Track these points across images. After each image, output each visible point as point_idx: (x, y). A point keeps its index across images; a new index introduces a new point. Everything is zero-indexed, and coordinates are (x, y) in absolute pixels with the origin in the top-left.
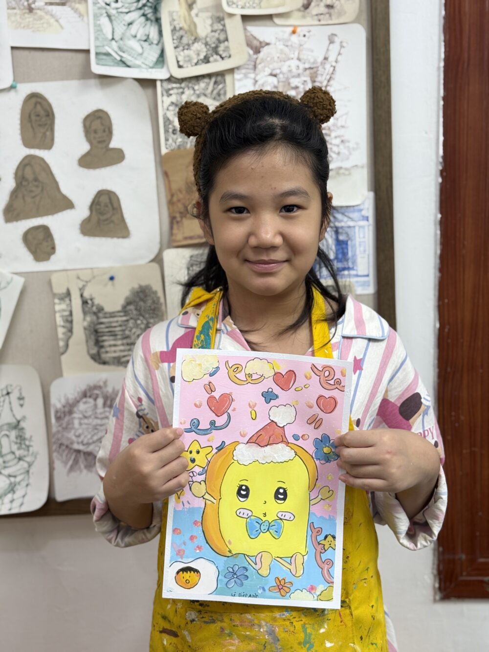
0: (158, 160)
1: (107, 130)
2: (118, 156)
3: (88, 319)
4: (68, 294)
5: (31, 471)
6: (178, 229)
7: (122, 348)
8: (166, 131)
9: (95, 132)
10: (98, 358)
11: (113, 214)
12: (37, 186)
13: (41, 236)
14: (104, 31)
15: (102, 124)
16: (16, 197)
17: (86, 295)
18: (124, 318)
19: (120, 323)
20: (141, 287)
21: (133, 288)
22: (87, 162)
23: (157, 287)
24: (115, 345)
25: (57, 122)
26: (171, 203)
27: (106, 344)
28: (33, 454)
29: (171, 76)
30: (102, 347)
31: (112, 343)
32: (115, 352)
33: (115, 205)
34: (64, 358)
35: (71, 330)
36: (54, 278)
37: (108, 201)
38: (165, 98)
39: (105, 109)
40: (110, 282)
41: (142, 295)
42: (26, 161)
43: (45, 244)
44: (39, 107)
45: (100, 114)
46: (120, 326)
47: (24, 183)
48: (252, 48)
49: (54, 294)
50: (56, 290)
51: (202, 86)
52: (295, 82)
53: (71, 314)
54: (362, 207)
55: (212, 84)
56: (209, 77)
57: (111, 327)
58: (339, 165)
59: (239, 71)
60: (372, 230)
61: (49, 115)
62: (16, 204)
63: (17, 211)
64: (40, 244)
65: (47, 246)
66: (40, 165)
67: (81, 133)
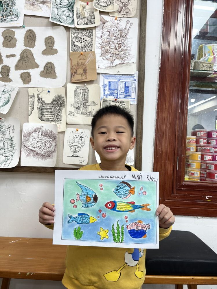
0: (68, 55)
1: (52, 43)
2: (55, 52)
3: (39, 105)
4: (34, 95)
5: (14, 155)
7: (50, 116)
8: (72, 45)
9: (49, 43)
10: (41, 119)
11: (52, 70)
12: (27, 59)
14: (55, 12)
15: (51, 41)
16: (20, 62)
17: (40, 97)
18: (52, 106)
20: (58, 95)
21: (56, 96)
22: (45, 53)
23: (64, 96)
24: (47, 115)
25: (36, 39)
26: (72, 69)
27: (44, 114)
28: (15, 149)
29: (75, 27)
30: (43, 115)
32: (47, 117)
33: (52, 68)
34: (29, 117)
35: (33, 108)
36: (29, 89)
37: (50, 66)
38: (72, 35)
40: (48, 93)
41: (58, 98)
42: (25, 51)
43: (28, 78)
44: (31, 34)
45: (51, 38)
46: (50, 108)
47: (23, 58)
48: (102, 22)
49: (29, 95)
50: (29, 94)
51: (85, 32)
52: (115, 34)
53: (34, 103)
54: (134, 76)
55: (88, 32)
56: (88, 30)
57: (47, 108)
58: (128, 62)
59: (97, 29)
60: (137, 83)
61: (34, 37)
62: (19, 64)
63: (19, 67)
64: (26, 78)
65: (28, 79)
66: (29, 52)
67: (44, 44)
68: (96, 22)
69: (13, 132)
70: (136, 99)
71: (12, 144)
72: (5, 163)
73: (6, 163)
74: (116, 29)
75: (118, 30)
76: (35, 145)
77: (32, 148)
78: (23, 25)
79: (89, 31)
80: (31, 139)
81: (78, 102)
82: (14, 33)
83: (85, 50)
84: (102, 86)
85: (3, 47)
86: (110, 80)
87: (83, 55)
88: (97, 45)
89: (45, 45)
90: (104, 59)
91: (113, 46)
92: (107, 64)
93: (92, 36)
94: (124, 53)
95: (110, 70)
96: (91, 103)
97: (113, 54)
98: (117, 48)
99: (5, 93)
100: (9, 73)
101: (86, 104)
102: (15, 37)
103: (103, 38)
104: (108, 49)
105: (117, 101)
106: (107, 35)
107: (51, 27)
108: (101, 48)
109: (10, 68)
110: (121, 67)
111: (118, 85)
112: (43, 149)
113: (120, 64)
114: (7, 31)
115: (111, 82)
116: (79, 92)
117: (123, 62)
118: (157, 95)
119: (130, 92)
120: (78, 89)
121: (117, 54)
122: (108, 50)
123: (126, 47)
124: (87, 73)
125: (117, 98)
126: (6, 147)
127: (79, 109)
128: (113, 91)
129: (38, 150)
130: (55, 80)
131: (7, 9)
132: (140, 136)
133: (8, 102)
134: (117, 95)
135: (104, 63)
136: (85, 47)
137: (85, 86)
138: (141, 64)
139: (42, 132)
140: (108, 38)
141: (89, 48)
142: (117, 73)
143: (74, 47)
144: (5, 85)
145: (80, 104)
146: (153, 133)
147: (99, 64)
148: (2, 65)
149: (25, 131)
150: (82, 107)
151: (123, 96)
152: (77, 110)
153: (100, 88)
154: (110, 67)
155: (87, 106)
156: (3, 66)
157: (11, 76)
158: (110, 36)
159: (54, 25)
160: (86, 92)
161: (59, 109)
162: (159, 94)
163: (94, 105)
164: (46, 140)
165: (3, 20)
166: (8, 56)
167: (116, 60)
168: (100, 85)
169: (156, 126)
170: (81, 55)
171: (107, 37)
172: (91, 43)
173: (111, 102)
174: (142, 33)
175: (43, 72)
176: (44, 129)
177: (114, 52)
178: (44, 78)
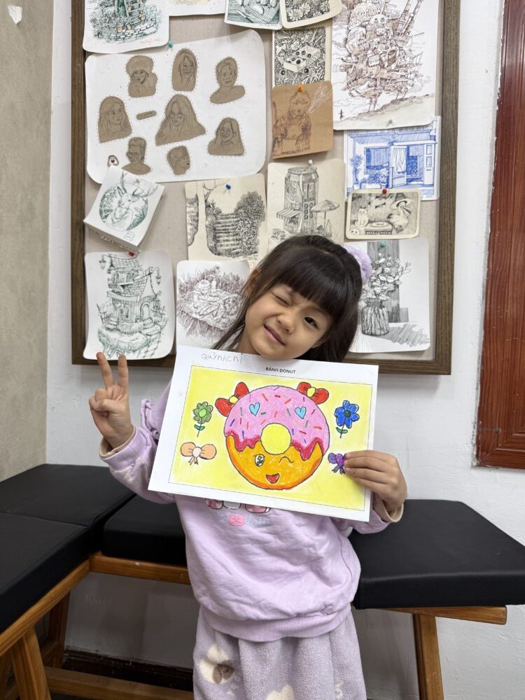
0: (269, 94)
1: (233, 73)
2: (241, 92)
3: (209, 219)
4: (197, 199)
5: (162, 332)
6: (278, 147)
7: (233, 242)
8: (277, 72)
9: (225, 75)
10: (215, 251)
11: (233, 137)
12: (180, 118)
13: (180, 155)
15: (230, 68)
16: (166, 126)
17: (209, 200)
18: (236, 219)
19: (232, 223)
20: (249, 194)
21: (243, 195)
22: (217, 98)
23: (261, 193)
24: (227, 241)
25: (198, 69)
26: (275, 127)
27: (221, 239)
28: (164, 319)
29: (283, 27)
30: (218, 241)
31: (226, 238)
32: (227, 245)
33: (235, 130)
34: (189, 247)
35: (196, 228)
36: (187, 186)
37: (230, 127)
38: (277, 47)
39: (233, 57)
40: (228, 191)
41: (249, 200)
42: (174, 100)
43: (182, 160)
44: (186, 59)
45: (229, 61)
46: (233, 225)
47: (171, 116)
48: (347, 5)
49: (186, 199)
50: (187, 196)
51: (307, 37)
52: (380, 31)
53: (198, 215)
54: (430, 128)
55: (314, 35)
56: (313, 30)
57: (226, 226)
58: (413, 94)
59: (335, 23)
60: (438, 147)
61: (194, 65)
62: (164, 132)
63: (164, 137)
64: (179, 161)
65: (184, 162)
66: (184, 102)
67: (214, 77)
68: (331, 8)
69: (159, 283)
70: (436, 188)
71: (157, 307)
72: (146, 348)
73: (149, 349)
74: (383, 16)
75: (386, 18)
76: (204, 309)
77: (198, 317)
78: (169, 40)
79: (315, 32)
80: (196, 297)
81: (294, 206)
82: (151, 61)
83: (307, 79)
84: (349, 161)
85: (130, 97)
86: (369, 145)
87: (304, 91)
88: (337, 62)
89: (216, 81)
90: (353, 96)
91: (374, 60)
92: (361, 105)
93: (324, 42)
94: (404, 74)
95: (368, 120)
96: (323, 206)
97: (376, 80)
98: (386, 64)
99: (136, 198)
100: (144, 153)
101: (312, 209)
102: (153, 71)
103: (350, 43)
104: (362, 70)
105: (387, 196)
106: (359, 35)
107: (229, 36)
108: (346, 69)
109: (145, 142)
110: (396, 110)
111: (389, 155)
112: (220, 317)
113: (393, 102)
114: (135, 60)
115: (372, 151)
116: (295, 182)
117: (400, 97)
118: (490, 171)
119: (420, 169)
120: (292, 175)
121: (386, 80)
122: (364, 72)
123: (408, 59)
124: (310, 134)
125: (387, 186)
126: (146, 316)
127: (296, 223)
128: (377, 171)
129: (210, 319)
130: (241, 157)
131: (133, 9)
132: (446, 279)
133: (142, 218)
134: (388, 179)
135: (354, 105)
136: (307, 71)
137: (310, 165)
138: (448, 95)
139: (218, 281)
140: (362, 42)
141: (316, 72)
142: (388, 125)
143: (283, 74)
144: (138, 181)
145: (299, 210)
146: (482, 269)
147: (343, 108)
148: (129, 138)
149: (181, 279)
150: (302, 215)
151: (404, 181)
152: (292, 224)
153: (344, 167)
154: (369, 111)
155: (314, 213)
156: (131, 140)
157: (147, 161)
158: (368, 37)
159: (235, 30)
160: (311, 181)
161: (252, 226)
162: (496, 167)
163: (331, 210)
164: (227, 297)
165: (126, 36)
166: (141, 117)
167: (384, 93)
168: (345, 161)
169: (489, 250)
170: (299, 94)
171: (360, 40)
172: (321, 61)
173: (373, 198)
174: (448, 18)
175: (215, 142)
176: (221, 274)
177: (378, 76)
178: (216, 156)
